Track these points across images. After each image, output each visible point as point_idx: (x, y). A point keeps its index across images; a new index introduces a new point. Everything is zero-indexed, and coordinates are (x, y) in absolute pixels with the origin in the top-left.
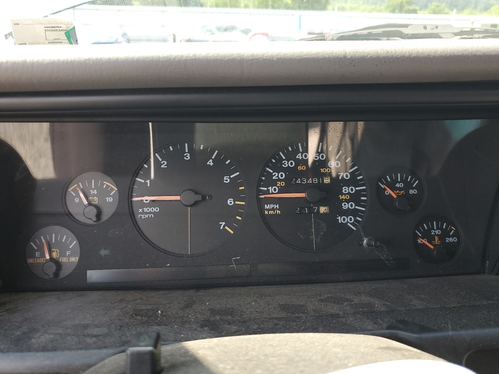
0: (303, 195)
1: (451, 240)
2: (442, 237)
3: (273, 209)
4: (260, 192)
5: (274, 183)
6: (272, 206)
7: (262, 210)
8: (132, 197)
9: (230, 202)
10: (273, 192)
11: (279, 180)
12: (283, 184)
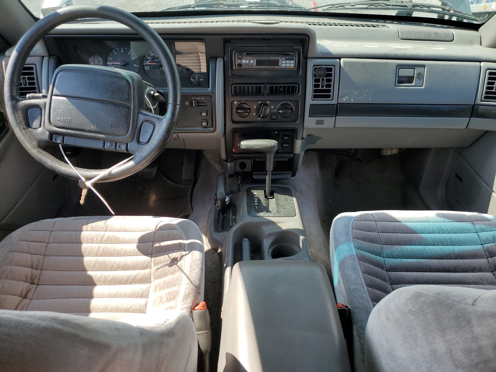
0: (156, 64)
1: (201, 80)
2: (199, 79)
3: (147, 68)
4: (144, 63)
5: (148, 60)
6: (147, 67)
7: (144, 68)
8: (107, 63)
9: (135, 65)
10: (148, 63)
11: (149, 59)
12: (151, 60)
